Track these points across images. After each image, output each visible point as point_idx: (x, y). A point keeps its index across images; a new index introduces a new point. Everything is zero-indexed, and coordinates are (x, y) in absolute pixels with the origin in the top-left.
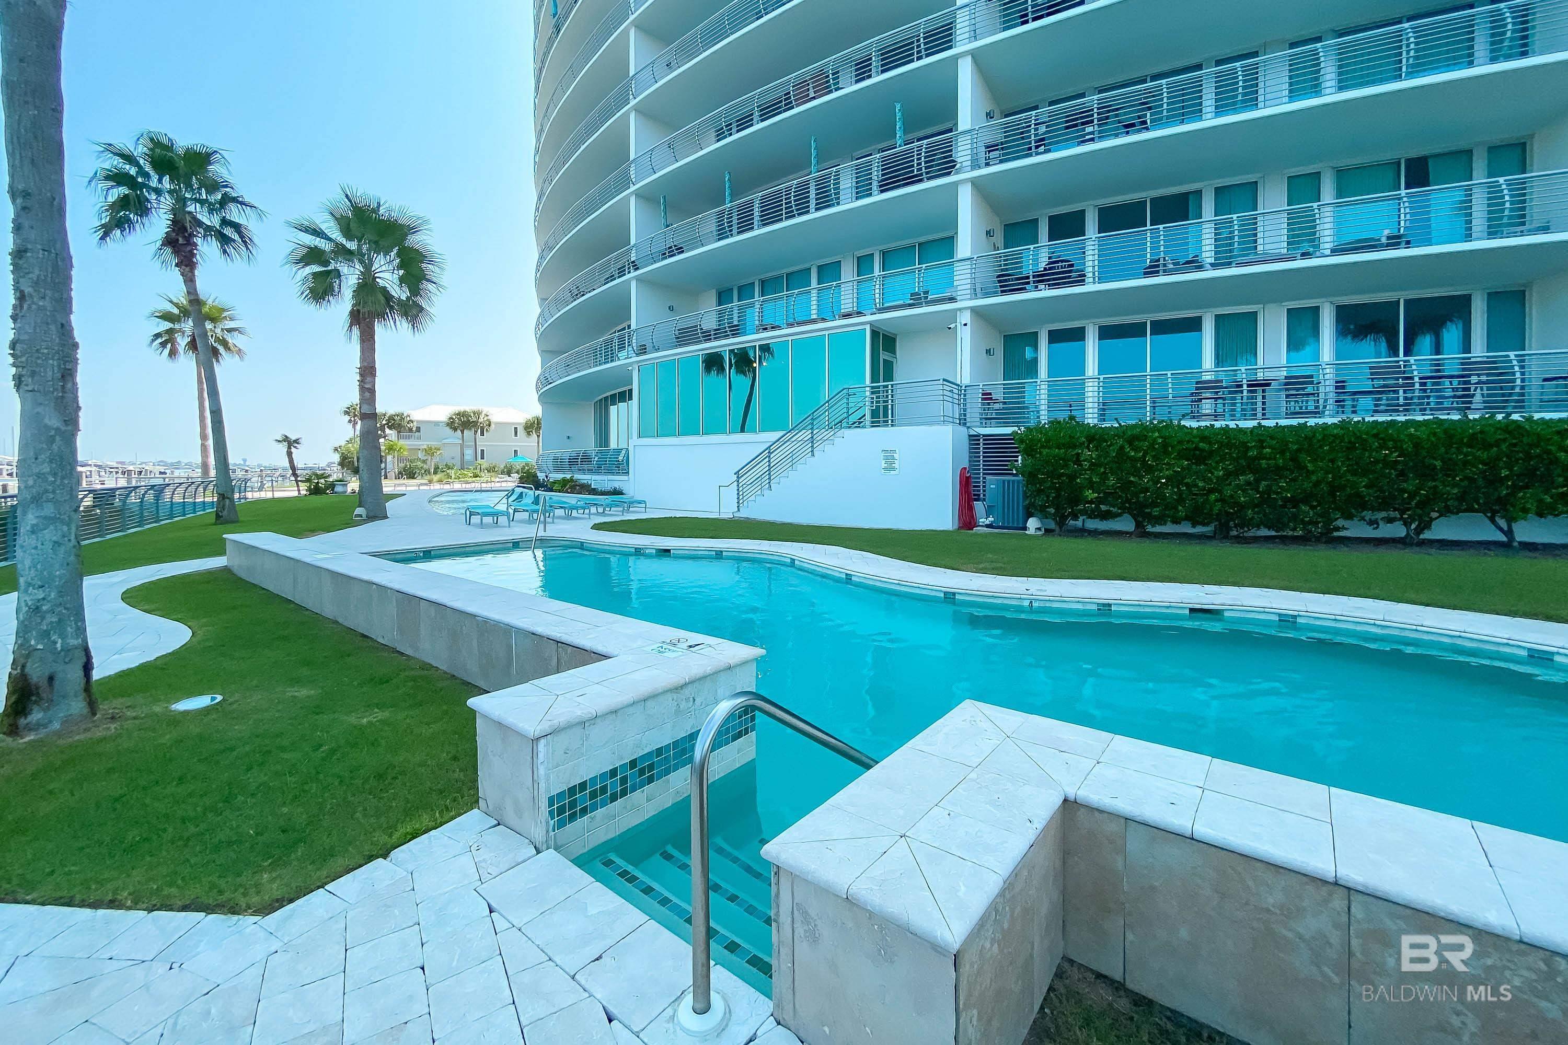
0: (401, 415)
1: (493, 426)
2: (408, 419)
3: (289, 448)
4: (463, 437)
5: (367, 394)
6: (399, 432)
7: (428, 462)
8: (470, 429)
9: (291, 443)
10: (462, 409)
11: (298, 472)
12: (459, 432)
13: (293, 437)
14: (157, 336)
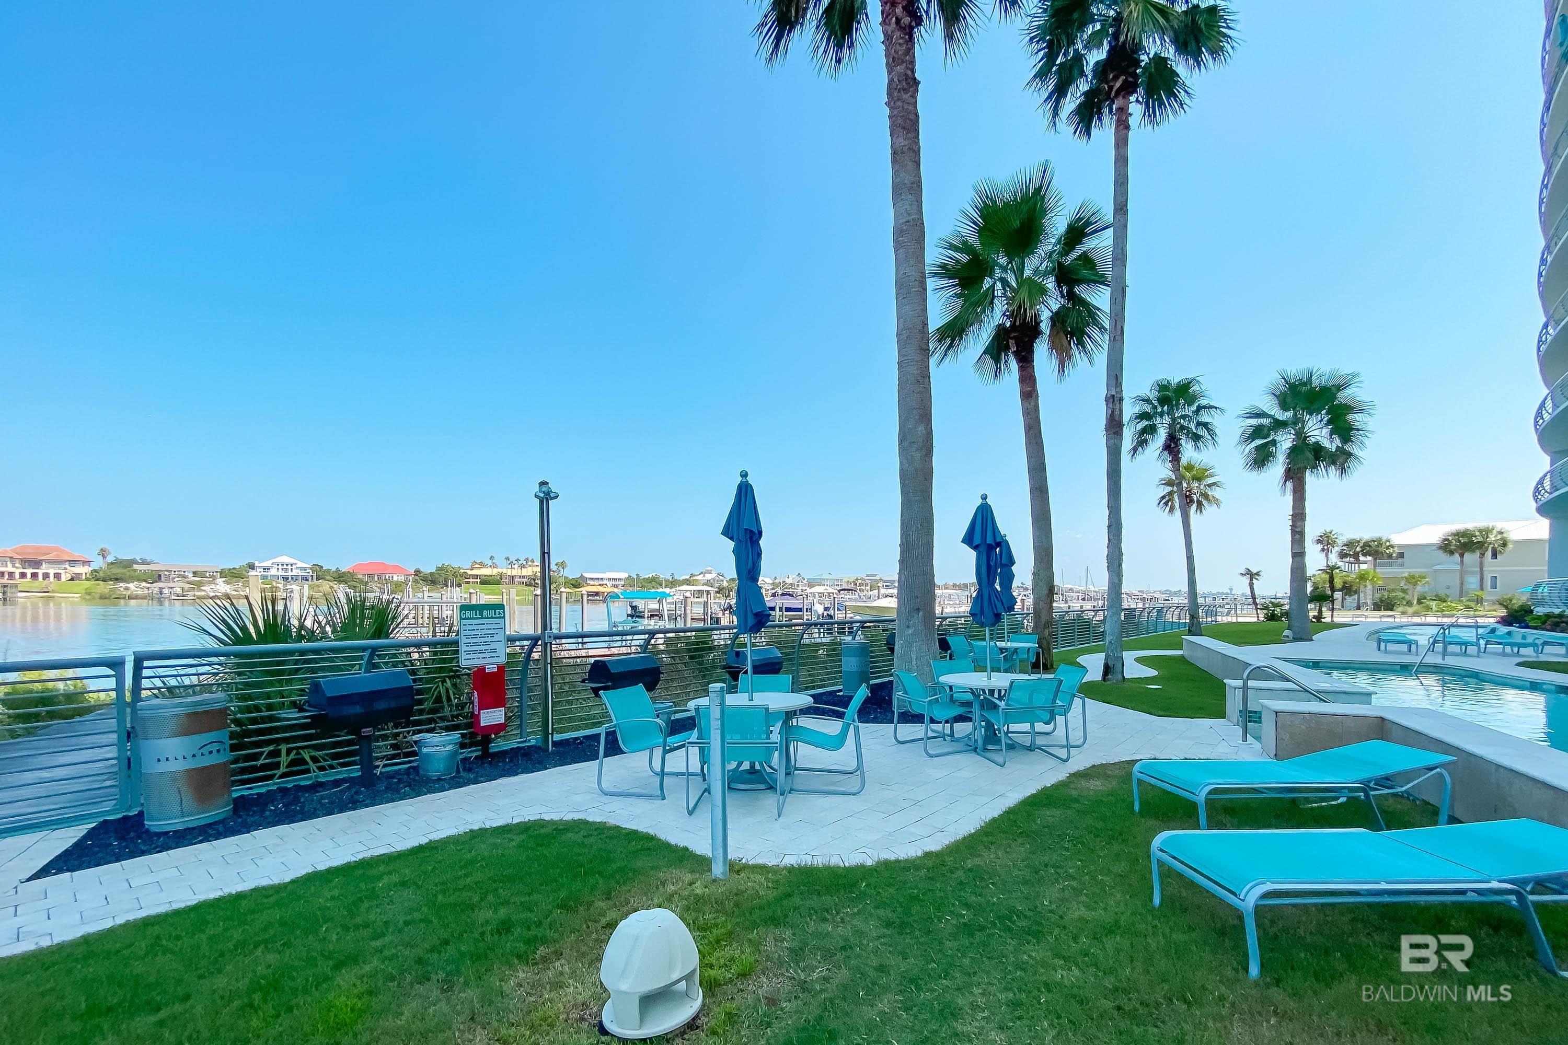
0: (1379, 541)
1: (1510, 546)
2: (1388, 544)
3: (1251, 580)
4: (1462, 561)
5: (1297, 536)
6: (1375, 559)
7: (1410, 592)
8: (1473, 551)
9: (1252, 576)
10: (1460, 527)
11: (1258, 601)
12: (1457, 556)
13: (1254, 571)
14: (1163, 497)
